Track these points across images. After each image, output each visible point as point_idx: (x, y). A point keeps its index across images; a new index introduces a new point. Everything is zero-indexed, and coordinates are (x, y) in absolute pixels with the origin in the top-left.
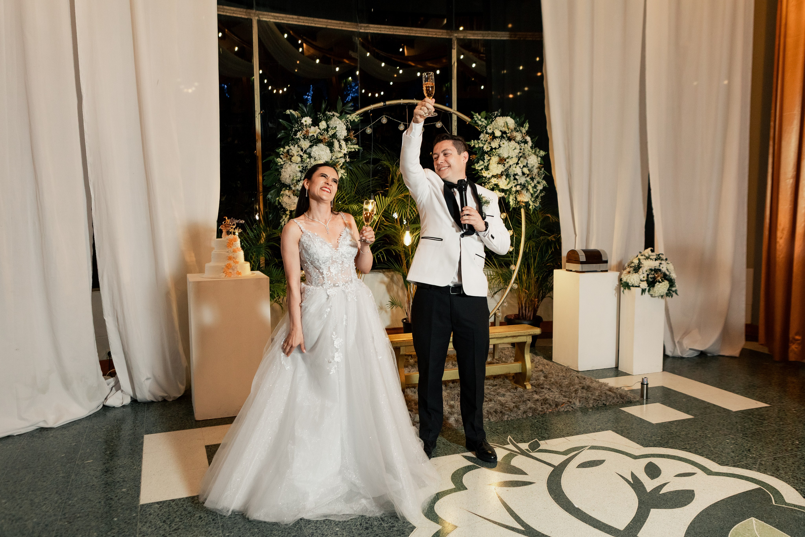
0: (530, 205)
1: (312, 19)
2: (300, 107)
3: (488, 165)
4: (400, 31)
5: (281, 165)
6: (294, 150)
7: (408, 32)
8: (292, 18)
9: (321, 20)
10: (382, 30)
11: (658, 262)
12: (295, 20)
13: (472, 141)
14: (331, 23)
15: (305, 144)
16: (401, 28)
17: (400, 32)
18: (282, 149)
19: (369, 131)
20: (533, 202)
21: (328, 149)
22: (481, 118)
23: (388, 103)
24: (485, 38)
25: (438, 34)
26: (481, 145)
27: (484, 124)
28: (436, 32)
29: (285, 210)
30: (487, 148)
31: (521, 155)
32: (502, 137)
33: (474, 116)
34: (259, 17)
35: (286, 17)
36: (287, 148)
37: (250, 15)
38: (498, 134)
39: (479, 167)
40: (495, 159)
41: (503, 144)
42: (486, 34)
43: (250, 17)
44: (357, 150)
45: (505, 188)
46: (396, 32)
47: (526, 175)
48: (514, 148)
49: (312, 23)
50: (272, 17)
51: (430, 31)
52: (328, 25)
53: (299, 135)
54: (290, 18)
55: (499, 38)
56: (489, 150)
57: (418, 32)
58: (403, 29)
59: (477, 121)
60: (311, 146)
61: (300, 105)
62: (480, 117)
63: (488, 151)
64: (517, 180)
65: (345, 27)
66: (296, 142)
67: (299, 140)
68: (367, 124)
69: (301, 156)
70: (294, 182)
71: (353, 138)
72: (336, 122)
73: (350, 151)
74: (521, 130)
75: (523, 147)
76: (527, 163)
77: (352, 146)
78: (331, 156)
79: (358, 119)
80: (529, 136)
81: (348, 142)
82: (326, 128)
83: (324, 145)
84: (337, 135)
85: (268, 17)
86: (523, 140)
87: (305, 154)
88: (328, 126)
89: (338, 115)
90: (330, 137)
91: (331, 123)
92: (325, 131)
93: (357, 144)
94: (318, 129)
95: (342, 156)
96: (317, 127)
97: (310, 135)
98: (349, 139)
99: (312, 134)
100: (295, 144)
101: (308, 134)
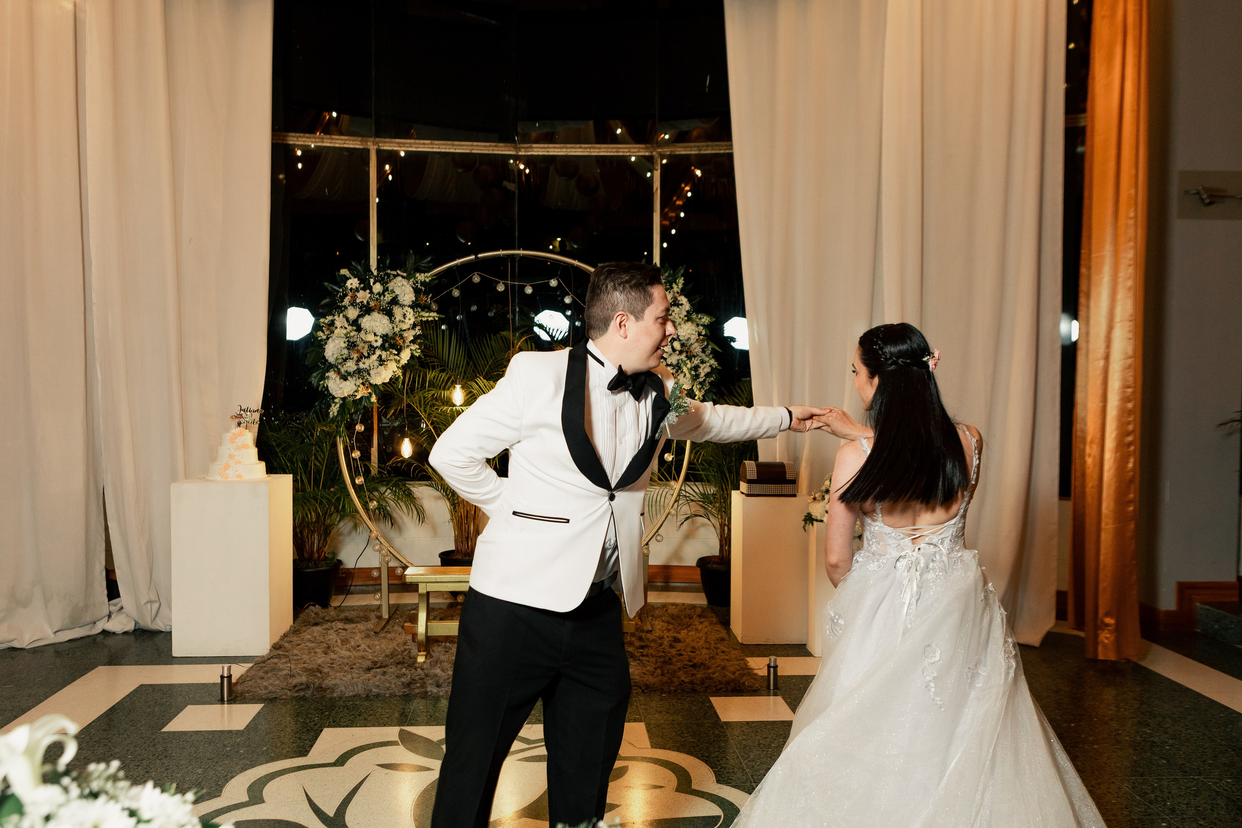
1: (451, 142)
2: (352, 265)
4: (577, 150)
5: (321, 340)
6: (339, 321)
7: (588, 150)
8: (424, 144)
9: (464, 143)
10: (550, 150)
12: (427, 146)
14: (478, 146)
15: (353, 313)
16: (578, 146)
17: (576, 152)
18: (322, 320)
19: (456, 293)
20: (700, 390)
21: (385, 320)
24: (703, 152)
25: (633, 150)
28: (630, 148)
29: (334, 398)
34: (379, 146)
35: (415, 143)
36: (330, 318)
37: (367, 144)
42: (703, 146)
43: (367, 147)
44: (437, 319)
46: (570, 152)
47: (677, 352)
49: (450, 148)
50: (396, 145)
51: (621, 148)
52: (473, 149)
53: (346, 301)
54: (421, 144)
55: (722, 152)
57: (604, 150)
58: (580, 148)
60: (359, 316)
61: (353, 263)
65: (498, 150)
66: (341, 309)
67: (346, 308)
68: (452, 284)
69: (346, 328)
70: (340, 361)
71: (431, 303)
72: (400, 284)
73: (421, 320)
74: (672, 288)
75: (673, 311)
76: (678, 336)
77: (427, 314)
78: (391, 328)
79: (430, 278)
80: (685, 297)
81: (417, 309)
82: (381, 292)
83: (379, 313)
84: (398, 300)
85: (391, 145)
86: (673, 301)
87: (352, 325)
88: (386, 290)
89: (405, 274)
90: (387, 303)
91: (391, 286)
92: (380, 296)
93: (438, 312)
94: (369, 293)
95: (408, 327)
96: (368, 291)
97: (358, 301)
98: (419, 305)
99: (361, 300)
100: (339, 313)
101: (354, 300)
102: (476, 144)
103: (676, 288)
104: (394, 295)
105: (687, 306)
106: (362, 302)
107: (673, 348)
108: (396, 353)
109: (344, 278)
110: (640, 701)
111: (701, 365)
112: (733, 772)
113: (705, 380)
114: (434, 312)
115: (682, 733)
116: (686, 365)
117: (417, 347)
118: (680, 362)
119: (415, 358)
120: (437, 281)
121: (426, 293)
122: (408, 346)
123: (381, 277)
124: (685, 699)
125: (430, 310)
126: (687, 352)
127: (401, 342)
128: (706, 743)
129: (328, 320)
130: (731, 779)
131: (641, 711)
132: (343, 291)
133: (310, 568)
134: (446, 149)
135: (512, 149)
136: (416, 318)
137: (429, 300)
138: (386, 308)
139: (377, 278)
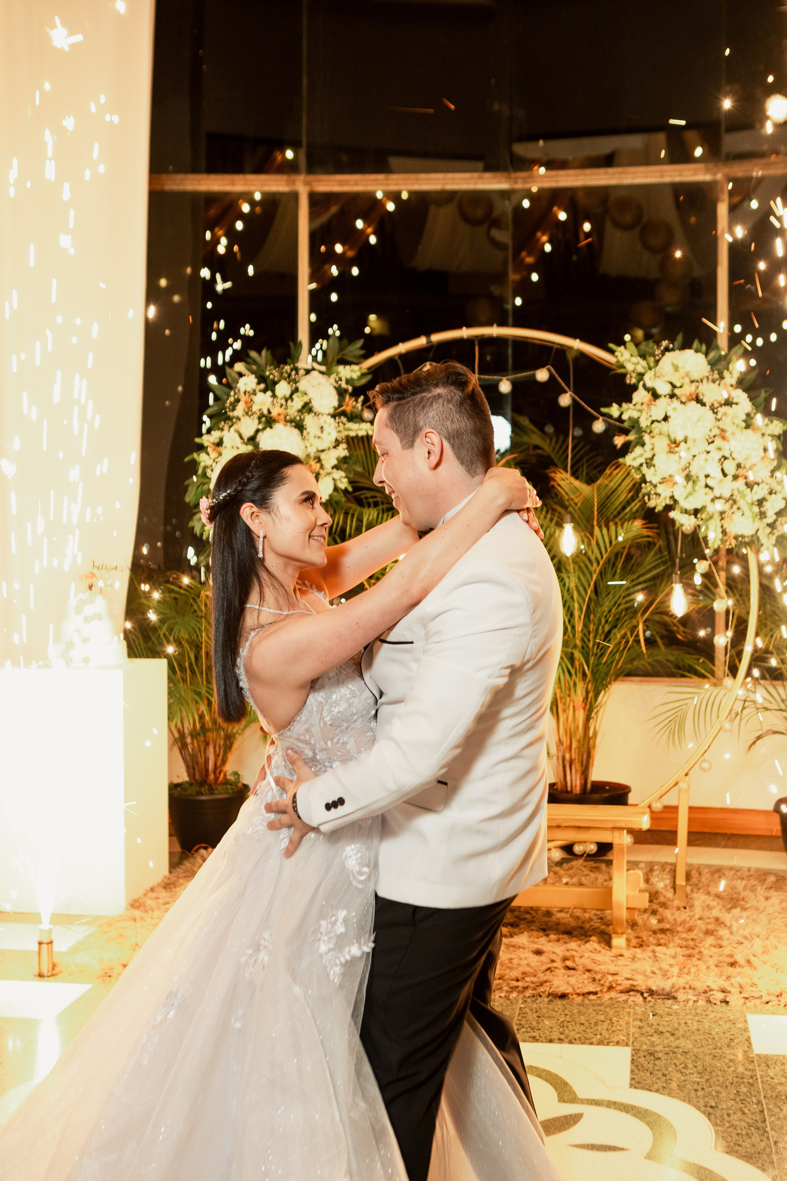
3: (654, 456)
5: (206, 466)
6: (230, 437)
13: (615, 405)
14: (453, 178)
15: (248, 427)
21: (294, 435)
22: (632, 355)
23: (436, 338)
26: (635, 415)
27: (640, 369)
30: (647, 419)
31: (716, 431)
32: (672, 396)
33: (616, 354)
34: (311, 186)
37: (294, 185)
39: (634, 459)
40: (661, 444)
41: (675, 409)
43: (294, 189)
47: (730, 477)
48: (699, 418)
50: (336, 184)
53: (240, 409)
56: (649, 424)
59: (626, 363)
60: (257, 431)
62: (627, 355)
63: (647, 426)
64: (711, 488)
66: (232, 422)
67: (238, 418)
69: (238, 448)
71: (362, 410)
72: (315, 383)
73: (347, 437)
74: (722, 379)
75: (724, 414)
76: (731, 452)
77: (356, 426)
78: (303, 447)
79: (359, 374)
80: (745, 391)
81: (340, 418)
82: (288, 394)
83: (286, 425)
84: (313, 407)
85: (331, 183)
87: (246, 444)
88: (295, 390)
89: (323, 368)
90: (296, 411)
91: (303, 384)
92: (286, 400)
94: (272, 397)
95: (329, 445)
96: (269, 394)
97: (255, 408)
98: (344, 413)
99: (259, 408)
100: (230, 427)
101: (250, 408)
102: (450, 175)
103: (730, 379)
104: (306, 399)
106: (260, 410)
107: (723, 470)
109: (237, 376)
110: (635, 1013)
111: (768, 497)
112: (747, 1134)
113: (775, 521)
114: (366, 422)
115: (686, 1067)
116: (744, 496)
117: (343, 474)
118: (736, 493)
119: (340, 491)
120: (370, 377)
121: (354, 395)
122: (329, 474)
123: (287, 372)
124: (707, 1015)
125: (361, 420)
126: (746, 478)
127: (315, 466)
128: (718, 1085)
129: (215, 437)
130: (739, 1145)
131: (632, 1030)
132: (235, 394)
133: (202, 794)
135: (504, 180)
136: (340, 432)
137: (359, 405)
138: (295, 418)
139: (281, 374)
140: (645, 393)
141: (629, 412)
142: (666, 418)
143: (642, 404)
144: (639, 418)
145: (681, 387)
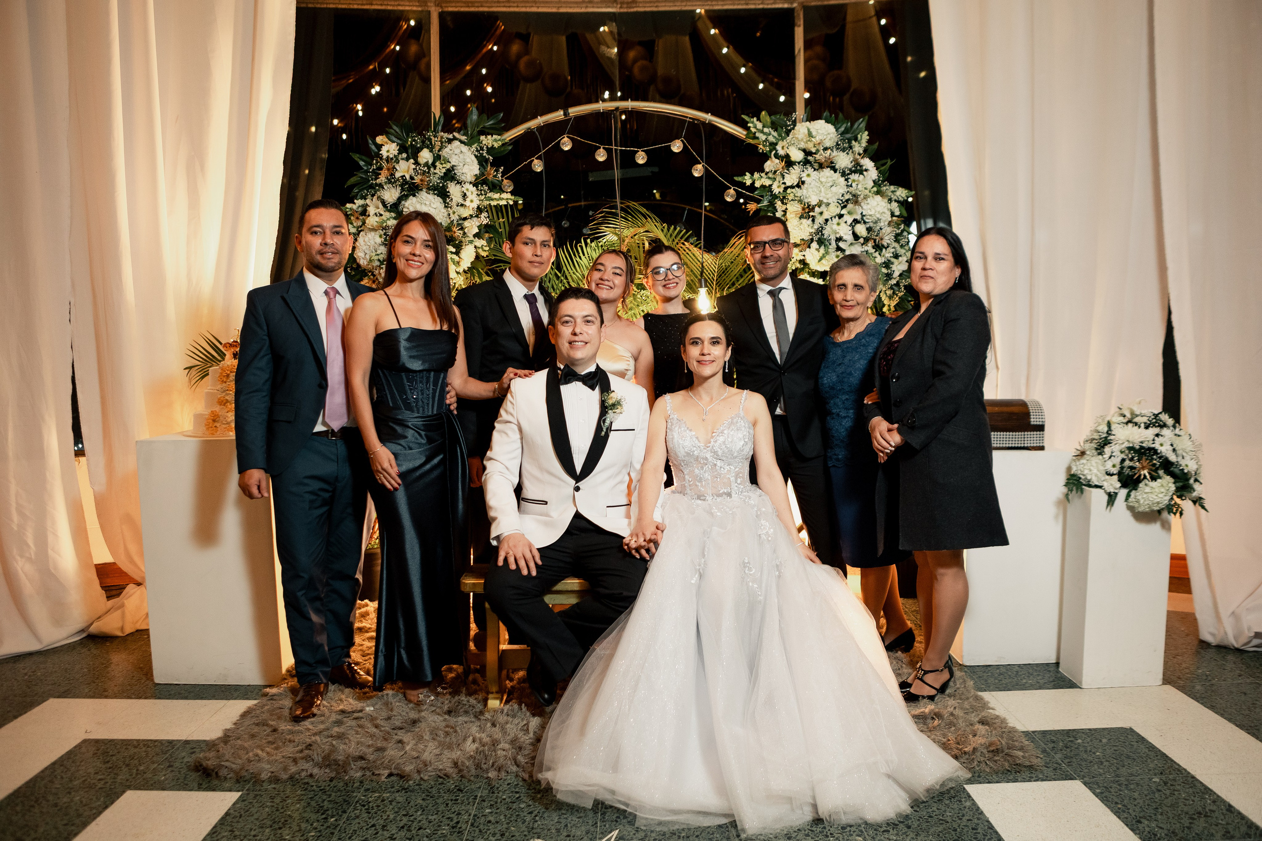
0: (884, 305)
2: (391, 127)
6: (373, 206)
11: (1153, 431)
13: (747, 173)
15: (391, 194)
18: (348, 205)
19: (538, 166)
20: (890, 297)
21: (437, 200)
22: (764, 127)
23: (574, 111)
26: (767, 182)
27: (771, 139)
30: (779, 187)
31: (847, 197)
32: (806, 162)
33: (749, 125)
36: (359, 202)
37: (426, 5)
38: (797, 155)
40: (794, 209)
41: (808, 175)
43: (427, 9)
44: (511, 203)
45: (821, 269)
47: (862, 240)
48: (831, 184)
50: (462, 5)
53: (382, 179)
56: (781, 190)
59: (757, 135)
60: (400, 200)
62: (759, 125)
63: (780, 194)
64: (843, 251)
65: (593, 7)
66: (373, 189)
67: (381, 186)
68: (533, 152)
69: (381, 215)
70: (378, 263)
71: (502, 179)
72: (457, 151)
73: (489, 204)
74: (851, 147)
75: (854, 181)
76: (863, 216)
77: (497, 196)
78: (446, 214)
79: (500, 143)
80: (872, 159)
81: (482, 186)
82: (430, 162)
83: (428, 193)
84: (455, 174)
85: (457, 5)
86: (854, 166)
87: (390, 211)
88: (437, 158)
89: (464, 138)
90: (439, 179)
91: (445, 152)
92: (429, 168)
93: (512, 193)
94: (413, 164)
95: (471, 212)
96: (412, 161)
97: (398, 175)
98: (484, 182)
99: (402, 174)
100: (373, 195)
101: (392, 175)
103: (858, 148)
104: (448, 166)
105: (872, 172)
106: (403, 177)
107: (854, 233)
108: (454, 250)
109: (379, 146)
111: (893, 260)
113: (898, 282)
114: (507, 192)
117: (484, 242)
119: (481, 259)
120: (510, 148)
121: (496, 164)
122: (471, 242)
123: (429, 140)
125: (501, 190)
126: (875, 241)
127: (458, 233)
129: (357, 205)
132: (377, 163)
134: (526, 7)
136: (482, 200)
137: (499, 175)
138: (438, 186)
139: (423, 142)
140: (777, 161)
141: (761, 181)
142: (800, 184)
143: (775, 172)
144: (770, 186)
145: (815, 153)
